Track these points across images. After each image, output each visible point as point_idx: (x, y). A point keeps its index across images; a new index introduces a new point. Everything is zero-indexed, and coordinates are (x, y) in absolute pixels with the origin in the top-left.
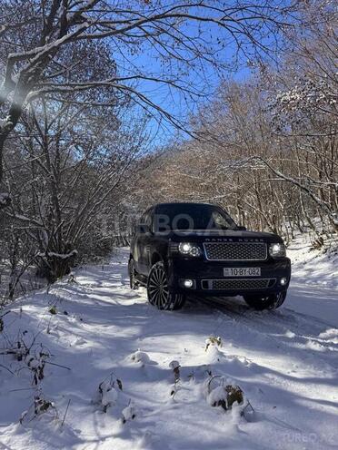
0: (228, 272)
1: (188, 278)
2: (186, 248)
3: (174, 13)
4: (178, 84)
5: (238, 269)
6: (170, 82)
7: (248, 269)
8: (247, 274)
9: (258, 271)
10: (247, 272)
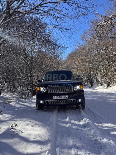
0: (55, 97)
1: (41, 100)
2: (42, 89)
3: (44, 3)
4: (57, 27)
5: (59, 96)
6: (54, 27)
7: (63, 96)
8: (62, 98)
9: (67, 97)
10: (62, 97)
